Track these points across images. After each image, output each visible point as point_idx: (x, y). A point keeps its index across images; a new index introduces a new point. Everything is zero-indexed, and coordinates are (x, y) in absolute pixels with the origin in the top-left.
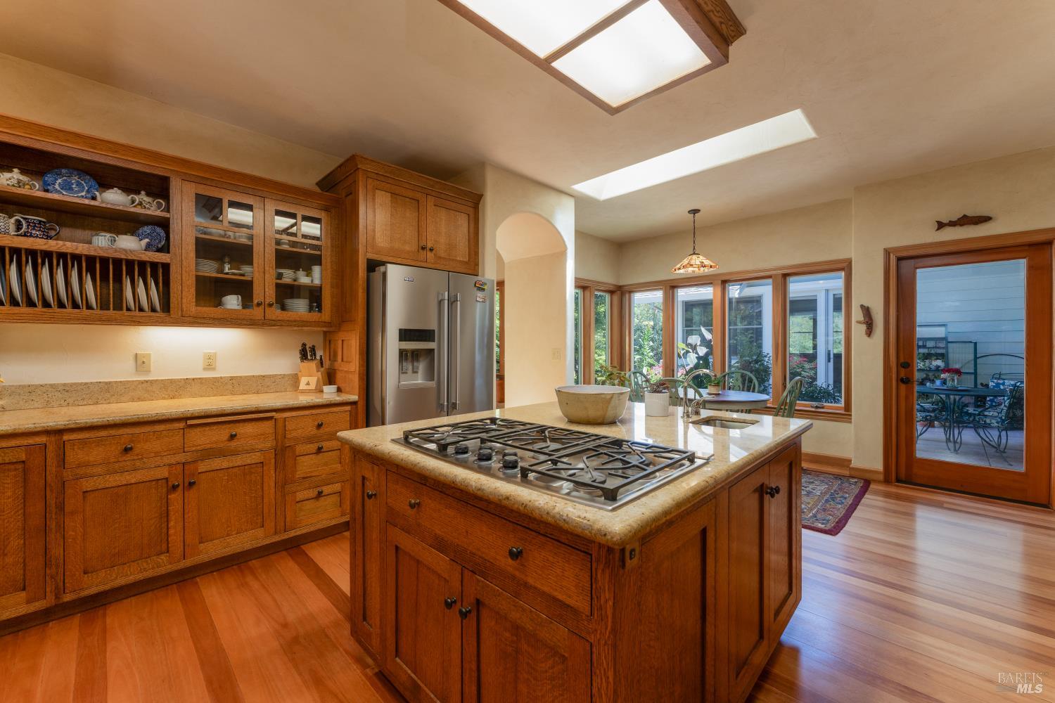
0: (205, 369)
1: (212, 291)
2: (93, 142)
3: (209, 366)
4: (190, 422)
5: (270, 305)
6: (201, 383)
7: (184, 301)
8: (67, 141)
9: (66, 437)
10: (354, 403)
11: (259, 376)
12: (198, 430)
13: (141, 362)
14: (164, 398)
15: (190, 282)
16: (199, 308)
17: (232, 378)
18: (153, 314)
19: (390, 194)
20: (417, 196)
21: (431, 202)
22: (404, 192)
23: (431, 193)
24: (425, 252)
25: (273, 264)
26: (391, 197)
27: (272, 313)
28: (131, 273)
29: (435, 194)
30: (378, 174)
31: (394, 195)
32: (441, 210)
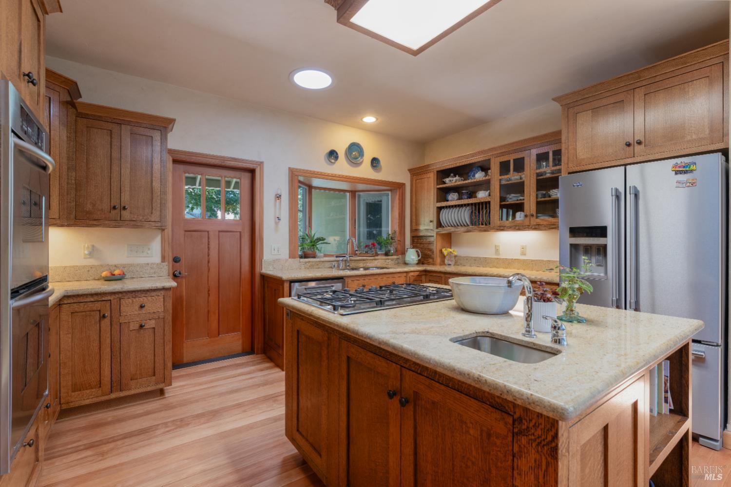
0: (521, 254)
3: (523, 254)
5: (532, 215)
6: (518, 262)
7: (495, 219)
11: (546, 261)
13: (497, 249)
15: (497, 208)
16: (501, 221)
17: (533, 261)
18: (485, 226)
19: (591, 111)
20: (621, 97)
21: (640, 93)
22: (605, 102)
23: (639, 84)
24: (632, 148)
25: (535, 189)
26: (592, 113)
27: (534, 221)
28: (482, 209)
29: (644, 83)
30: (577, 101)
31: (595, 110)
32: (657, 94)
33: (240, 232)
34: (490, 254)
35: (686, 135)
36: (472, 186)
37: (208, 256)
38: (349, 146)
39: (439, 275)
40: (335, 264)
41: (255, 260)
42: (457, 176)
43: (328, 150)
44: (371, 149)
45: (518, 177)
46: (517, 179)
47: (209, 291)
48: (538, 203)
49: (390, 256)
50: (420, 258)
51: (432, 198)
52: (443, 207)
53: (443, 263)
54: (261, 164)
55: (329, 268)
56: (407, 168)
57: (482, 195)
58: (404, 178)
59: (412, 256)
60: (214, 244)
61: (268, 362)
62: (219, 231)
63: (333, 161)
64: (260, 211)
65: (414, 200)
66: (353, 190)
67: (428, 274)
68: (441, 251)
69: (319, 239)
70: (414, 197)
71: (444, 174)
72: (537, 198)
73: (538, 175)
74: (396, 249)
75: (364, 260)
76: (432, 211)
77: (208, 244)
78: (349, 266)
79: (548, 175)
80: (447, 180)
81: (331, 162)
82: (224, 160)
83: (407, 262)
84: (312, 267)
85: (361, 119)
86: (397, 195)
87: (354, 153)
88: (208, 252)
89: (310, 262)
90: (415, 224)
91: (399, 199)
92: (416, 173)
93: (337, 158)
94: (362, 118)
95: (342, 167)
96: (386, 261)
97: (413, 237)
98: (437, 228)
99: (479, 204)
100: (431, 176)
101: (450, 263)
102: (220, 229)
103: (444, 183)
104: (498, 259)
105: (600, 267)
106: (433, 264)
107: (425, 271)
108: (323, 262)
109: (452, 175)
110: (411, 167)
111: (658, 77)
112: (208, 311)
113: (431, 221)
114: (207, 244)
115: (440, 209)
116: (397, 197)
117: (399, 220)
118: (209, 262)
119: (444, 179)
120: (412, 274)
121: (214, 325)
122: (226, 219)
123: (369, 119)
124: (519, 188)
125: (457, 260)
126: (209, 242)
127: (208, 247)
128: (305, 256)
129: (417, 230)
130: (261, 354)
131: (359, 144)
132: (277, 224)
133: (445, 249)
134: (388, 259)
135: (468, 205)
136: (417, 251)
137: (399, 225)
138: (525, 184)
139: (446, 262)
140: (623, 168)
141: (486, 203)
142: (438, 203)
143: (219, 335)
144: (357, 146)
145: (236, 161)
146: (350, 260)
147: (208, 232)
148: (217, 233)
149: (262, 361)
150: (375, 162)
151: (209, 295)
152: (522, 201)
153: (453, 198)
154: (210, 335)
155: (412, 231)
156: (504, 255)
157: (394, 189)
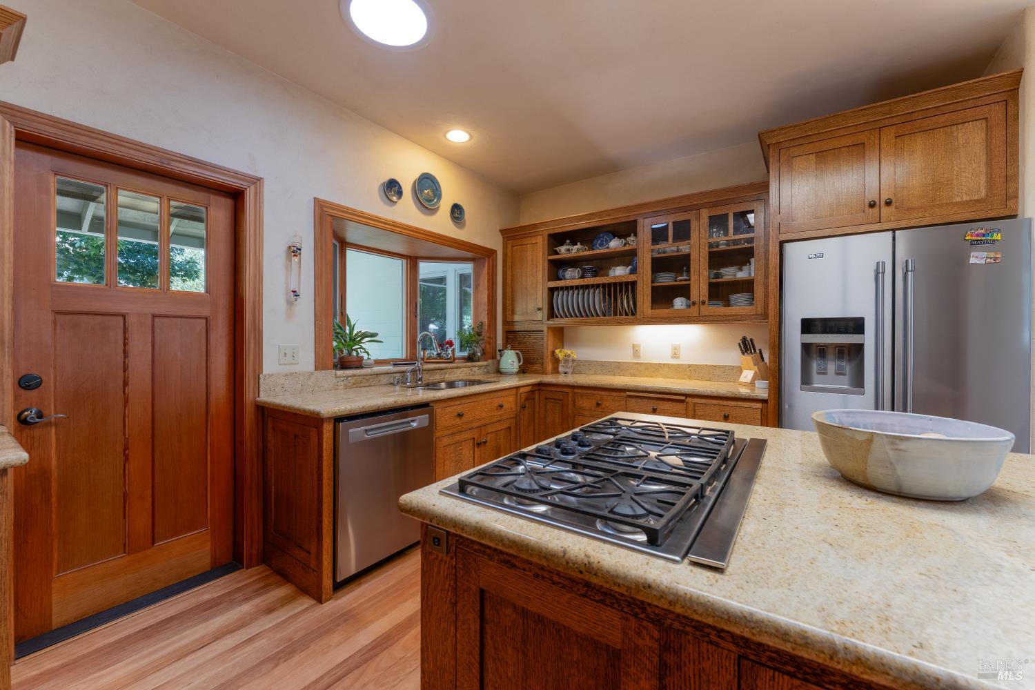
0: (672, 357)
1: (663, 297)
2: (608, 212)
3: (675, 355)
4: (628, 393)
5: (703, 303)
6: (669, 368)
7: (645, 306)
8: (590, 219)
9: (576, 391)
10: (764, 401)
11: (711, 366)
12: (634, 400)
13: (636, 350)
14: (647, 376)
15: (648, 292)
16: (653, 311)
17: (690, 366)
18: (626, 317)
19: (814, 154)
20: (861, 138)
21: (888, 135)
22: (836, 143)
23: (887, 122)
24: (876, 210)
25: (706, 266)
26: (816, 158)
27: (705, 310)
28: (621, 291)
29: (895, 121)
30: (793, 139)
31: (821, 154)
32: (913, 138)
33: (207, 319)
34: (625, 357)
35: (953, 196)
36: (596, 259)
37: (124, 371)
38: (419, 178)
39: (564, 390)
40: (398, 376)
41: (242, 376)
42: (579, 243)
43: (386, 179)
44: (452, 190)
45: (674, 248)
46: (674, 251)
47: (126, 448)
48: (711, 285)
49: (476, 361)
50: (521, 363)
51: (540, 274)
52: (557, 289)
53: (556, 371)
54: (257, 181)
55: (387, 384)
56: (498, 227)
57: (619, 272)
58: (494, 242)
59: (510, 360)
60: (140, 346)
61: (279, 585)
62: (154, 316)
63: (395, 199)
64: (255, 277)
65: (509, 277)
66: (414, 255)
67: (543, 388)
68: (553, 353)
69: (364, 335)
70: (509, 272)
71: (558, 239)
72: (709, 278)
73: (711, 246)
74: (483, 350)
75: (442, 369)
76: (540, 292)
77: (125, 344)
78: (420, 380)
79: (722, 247)
80: (563, 249)
81: (390, 200)
82: (168, 159)
83: (502, 370)
84: (357, 384)
85: (445, 136)
86: (484, 266)
87: (426, 191)
88: (124, 362)
89: (354, 376)
90: (511, 313)
91: (488, 274)
92: (512, 235)
93: (400, 193)
94: (447, 132)
95: (406, 212)
96: (471, 370)
97: (507, 332)
98: (548, 319)
99: (609, 285)
100: (538, 241)
101: (567, 370)
102: (157, 311)
103: (556, 253)
104: (638, 363)
105: (841, 377)
106: (544, 373)
107: (540, 384)
108: (377, 375)
109: (568, 241)
110: (504, 228)
111: (916, 114)
112: (125, 494)
113: (539, 309)
114: (121, 342)
115: (552, 291)
116: (485, 270)
117: (488, 305)
118: (125, 384)
119: (556, 247)
120: (522, 390)
121: (141, 522)
122: (173, 288)
123: (458, 136)
124: (681, 263)
125: (578, 366)
126: (125, 338)
127: (124, 351)
128: (343, 364)
129: (512, 323)
130: (259, 565)
131: (434, 178)
132: (290, 303)
133: (559, 350)
134: (475, 366)
135: (598, 286)
136: (517, 354)
137: (488, 314)
138: (692, 257)
139: (561, 369)
140: (890, 234)
141: (627, 283)
142: (549, 283)
143: (153, 544)
144: (432, 181)
145: (199, 167)
146: (424, 370)
147: (124, 316)
148: (150, 318)
149: (263, 584)
150: (457, 211)
151: (126, 458)
152: (687, 282)
153: (572, 276)
154: (128, 547)
155: (505, 322)
156: (647, 357)
157: (480, 258)
